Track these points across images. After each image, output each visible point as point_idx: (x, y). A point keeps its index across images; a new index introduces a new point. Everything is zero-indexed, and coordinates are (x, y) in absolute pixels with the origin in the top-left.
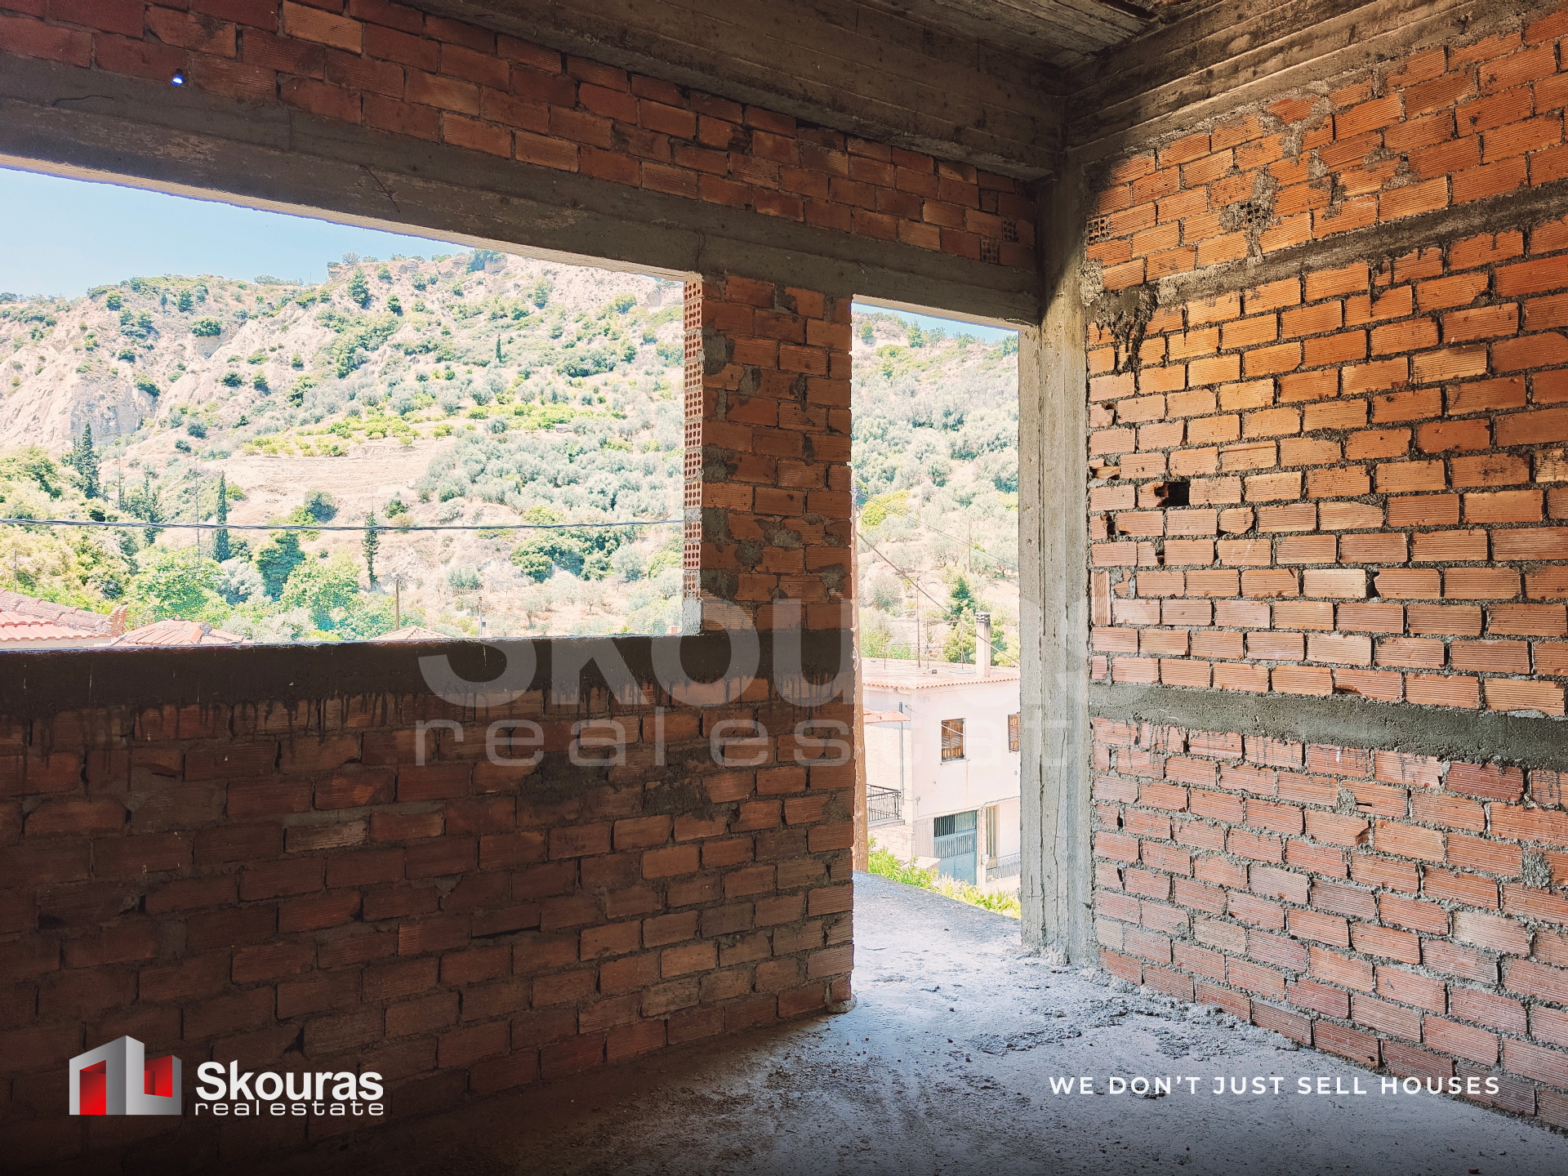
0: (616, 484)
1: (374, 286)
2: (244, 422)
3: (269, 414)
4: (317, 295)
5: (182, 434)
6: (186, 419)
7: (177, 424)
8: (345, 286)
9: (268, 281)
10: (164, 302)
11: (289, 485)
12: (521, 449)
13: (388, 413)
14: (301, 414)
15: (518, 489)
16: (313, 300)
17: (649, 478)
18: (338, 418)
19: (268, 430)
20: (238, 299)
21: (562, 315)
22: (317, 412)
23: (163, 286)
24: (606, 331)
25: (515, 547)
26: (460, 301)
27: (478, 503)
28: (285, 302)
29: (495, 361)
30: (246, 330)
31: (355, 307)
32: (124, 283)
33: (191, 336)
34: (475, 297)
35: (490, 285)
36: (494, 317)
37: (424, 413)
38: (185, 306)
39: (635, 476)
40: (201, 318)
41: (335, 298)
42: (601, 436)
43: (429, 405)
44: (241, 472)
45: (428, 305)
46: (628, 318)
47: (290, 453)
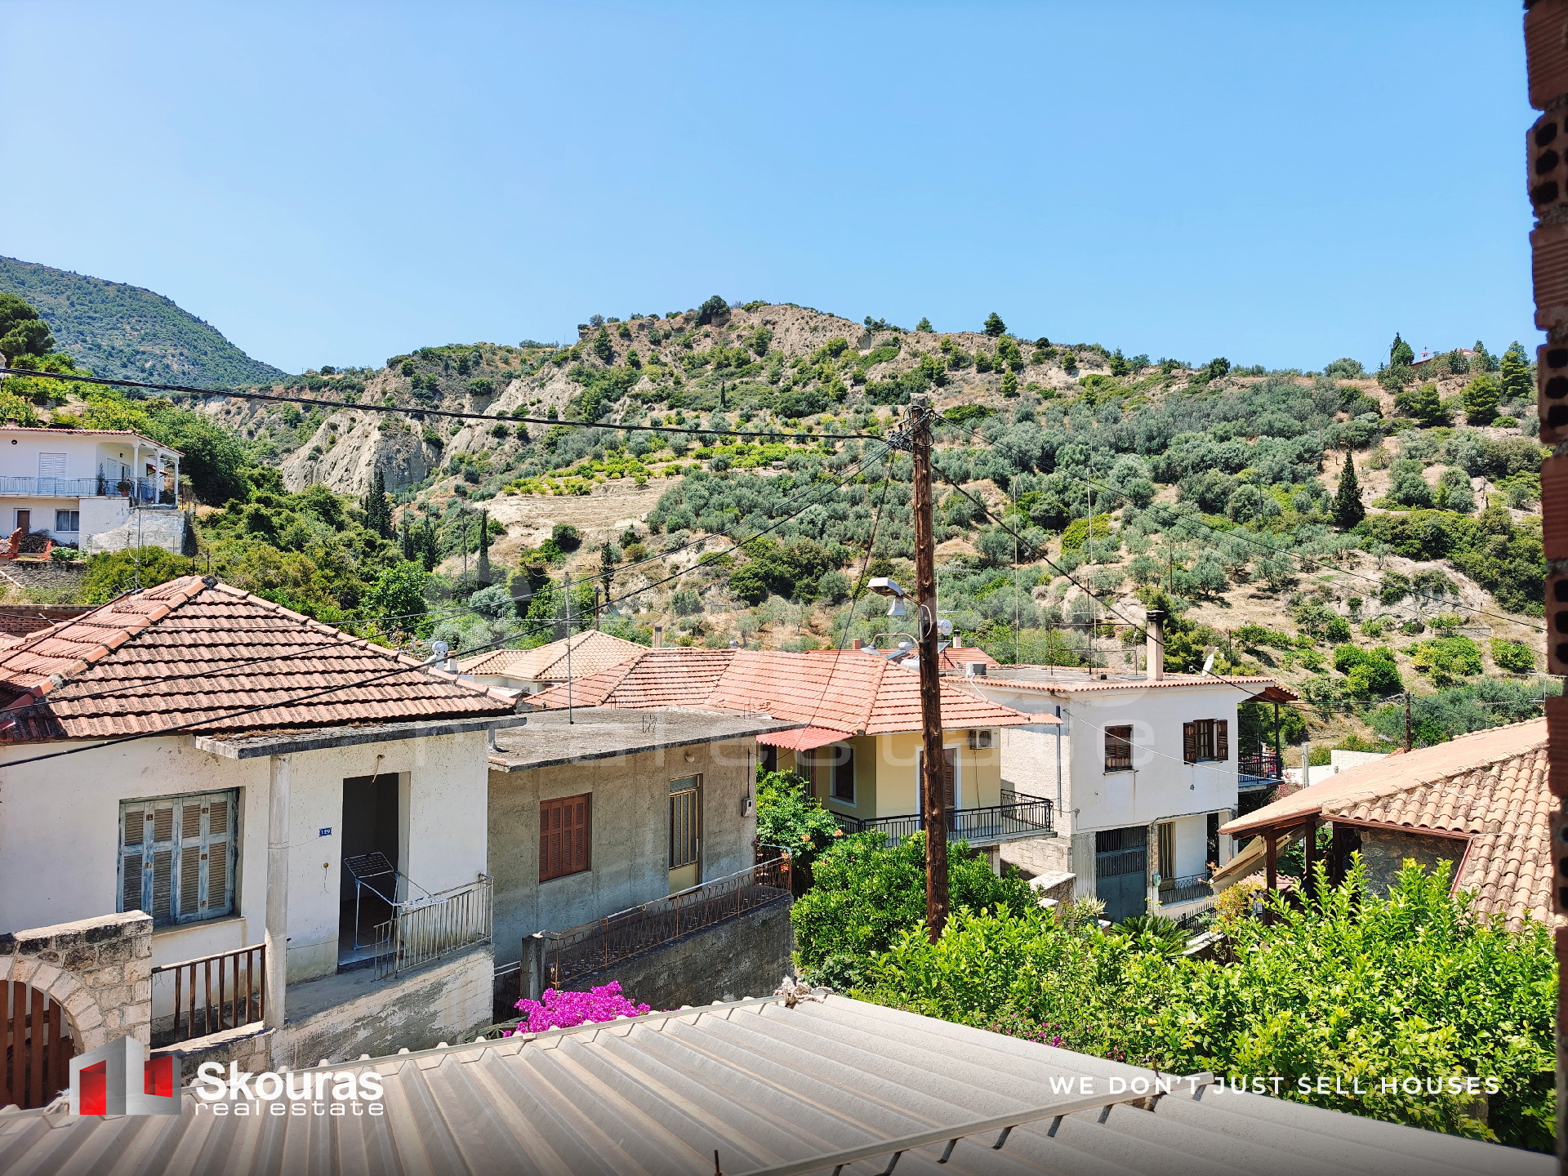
0: (825, 514)
1: (616, 343)
2: (509, 468)
3: (529, 460)
4: (569, 354)
5: (459, 480)
6: (463, 467)
7: (455, 471)
8: (592, 345)
9: (530, 345)
10: (447, 367)
11: (541, 521)
12: (740, 485)
13: (627, 455)
14: (555, 459)
15: (737, 520)
16: (566, 359)
17: (857, 508)
18: (585, 462)
19: (527, 475)
20: (506, 362)
21: (780, 361)
22: (568, 457)
23: (446, 354)
24: (820, 374)
25: (732, 573)
26: (690, 353)
27: (701, 534)
28: (544, 361)
29: (720, 406)
30: (511, 389)
31: (599, 362)
32: (415, 353)
33: (468, 395)
34: (704, 348)
35: (717, 337)
36: (720, 366)
37: (658, 455)
38: (464, 369)
39: (842, 507)
40: (478, 379)
41: (584, 356)
42: (811, 471)
43: (662, 448)
44: (501, 510)
45: (663, 359)
46: (841, 361)
47: (543, 493)
